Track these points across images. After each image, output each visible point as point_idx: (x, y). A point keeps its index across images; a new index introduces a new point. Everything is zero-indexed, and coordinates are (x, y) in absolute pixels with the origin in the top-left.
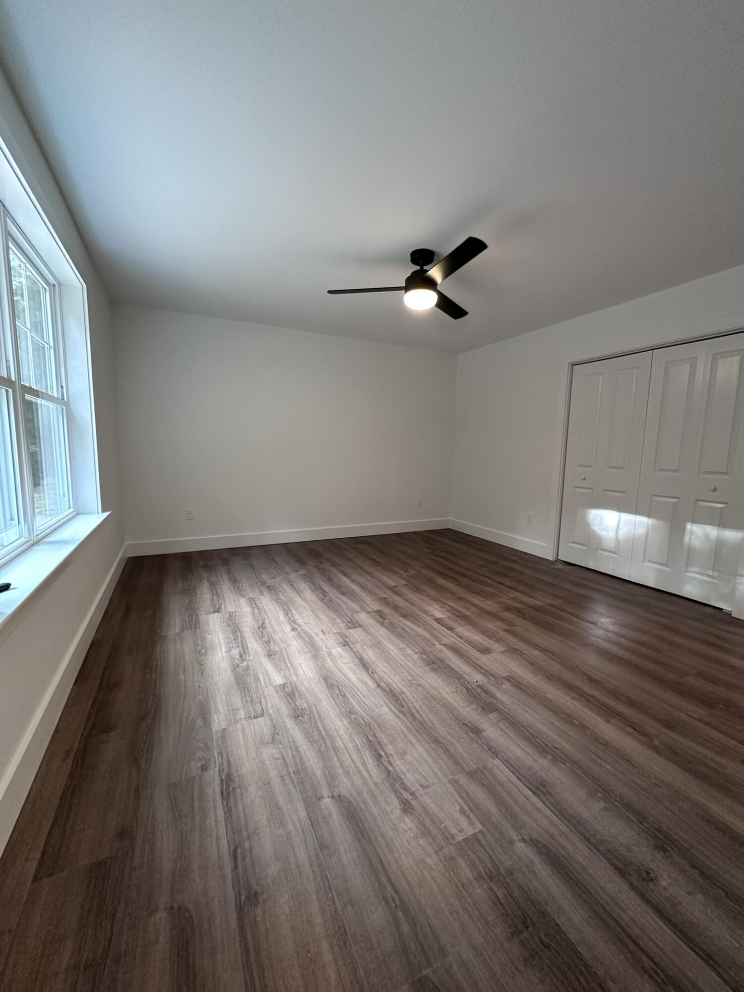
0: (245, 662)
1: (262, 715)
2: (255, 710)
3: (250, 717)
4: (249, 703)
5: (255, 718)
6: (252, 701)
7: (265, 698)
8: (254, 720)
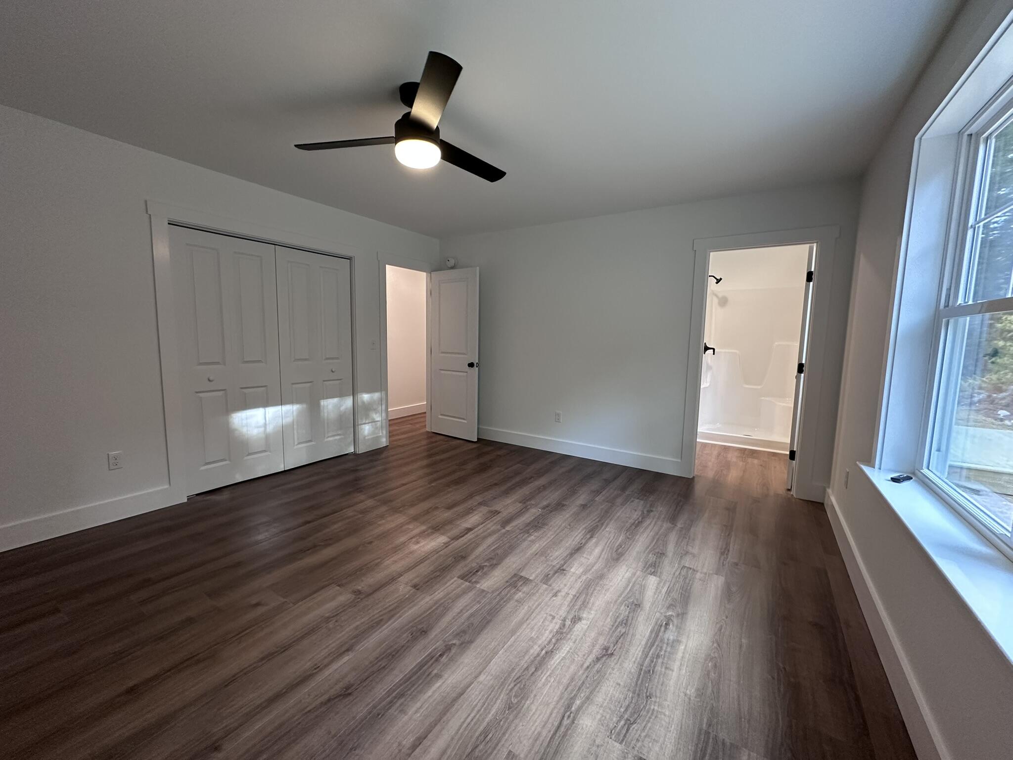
0: (668, 614)
1: (684, 567)
2: (687, 572)
3: (694, 570)
4: (689, 578)
5: (691, 568)
6: (685, 578)
7: (674, 574)
8: (692, 567)
